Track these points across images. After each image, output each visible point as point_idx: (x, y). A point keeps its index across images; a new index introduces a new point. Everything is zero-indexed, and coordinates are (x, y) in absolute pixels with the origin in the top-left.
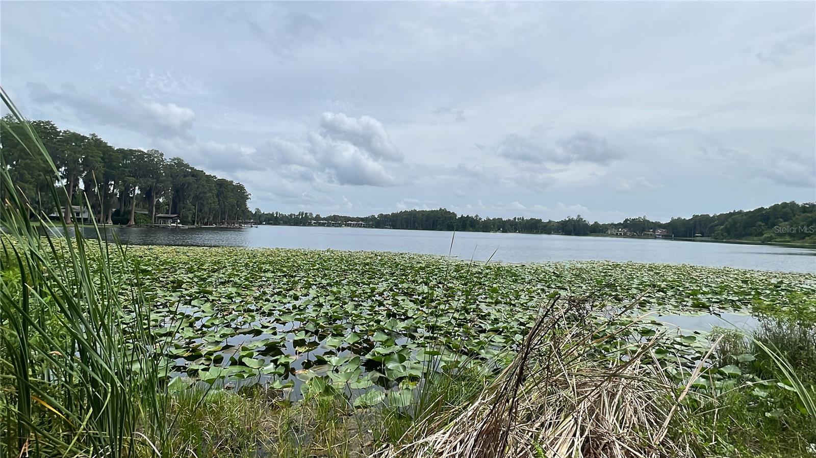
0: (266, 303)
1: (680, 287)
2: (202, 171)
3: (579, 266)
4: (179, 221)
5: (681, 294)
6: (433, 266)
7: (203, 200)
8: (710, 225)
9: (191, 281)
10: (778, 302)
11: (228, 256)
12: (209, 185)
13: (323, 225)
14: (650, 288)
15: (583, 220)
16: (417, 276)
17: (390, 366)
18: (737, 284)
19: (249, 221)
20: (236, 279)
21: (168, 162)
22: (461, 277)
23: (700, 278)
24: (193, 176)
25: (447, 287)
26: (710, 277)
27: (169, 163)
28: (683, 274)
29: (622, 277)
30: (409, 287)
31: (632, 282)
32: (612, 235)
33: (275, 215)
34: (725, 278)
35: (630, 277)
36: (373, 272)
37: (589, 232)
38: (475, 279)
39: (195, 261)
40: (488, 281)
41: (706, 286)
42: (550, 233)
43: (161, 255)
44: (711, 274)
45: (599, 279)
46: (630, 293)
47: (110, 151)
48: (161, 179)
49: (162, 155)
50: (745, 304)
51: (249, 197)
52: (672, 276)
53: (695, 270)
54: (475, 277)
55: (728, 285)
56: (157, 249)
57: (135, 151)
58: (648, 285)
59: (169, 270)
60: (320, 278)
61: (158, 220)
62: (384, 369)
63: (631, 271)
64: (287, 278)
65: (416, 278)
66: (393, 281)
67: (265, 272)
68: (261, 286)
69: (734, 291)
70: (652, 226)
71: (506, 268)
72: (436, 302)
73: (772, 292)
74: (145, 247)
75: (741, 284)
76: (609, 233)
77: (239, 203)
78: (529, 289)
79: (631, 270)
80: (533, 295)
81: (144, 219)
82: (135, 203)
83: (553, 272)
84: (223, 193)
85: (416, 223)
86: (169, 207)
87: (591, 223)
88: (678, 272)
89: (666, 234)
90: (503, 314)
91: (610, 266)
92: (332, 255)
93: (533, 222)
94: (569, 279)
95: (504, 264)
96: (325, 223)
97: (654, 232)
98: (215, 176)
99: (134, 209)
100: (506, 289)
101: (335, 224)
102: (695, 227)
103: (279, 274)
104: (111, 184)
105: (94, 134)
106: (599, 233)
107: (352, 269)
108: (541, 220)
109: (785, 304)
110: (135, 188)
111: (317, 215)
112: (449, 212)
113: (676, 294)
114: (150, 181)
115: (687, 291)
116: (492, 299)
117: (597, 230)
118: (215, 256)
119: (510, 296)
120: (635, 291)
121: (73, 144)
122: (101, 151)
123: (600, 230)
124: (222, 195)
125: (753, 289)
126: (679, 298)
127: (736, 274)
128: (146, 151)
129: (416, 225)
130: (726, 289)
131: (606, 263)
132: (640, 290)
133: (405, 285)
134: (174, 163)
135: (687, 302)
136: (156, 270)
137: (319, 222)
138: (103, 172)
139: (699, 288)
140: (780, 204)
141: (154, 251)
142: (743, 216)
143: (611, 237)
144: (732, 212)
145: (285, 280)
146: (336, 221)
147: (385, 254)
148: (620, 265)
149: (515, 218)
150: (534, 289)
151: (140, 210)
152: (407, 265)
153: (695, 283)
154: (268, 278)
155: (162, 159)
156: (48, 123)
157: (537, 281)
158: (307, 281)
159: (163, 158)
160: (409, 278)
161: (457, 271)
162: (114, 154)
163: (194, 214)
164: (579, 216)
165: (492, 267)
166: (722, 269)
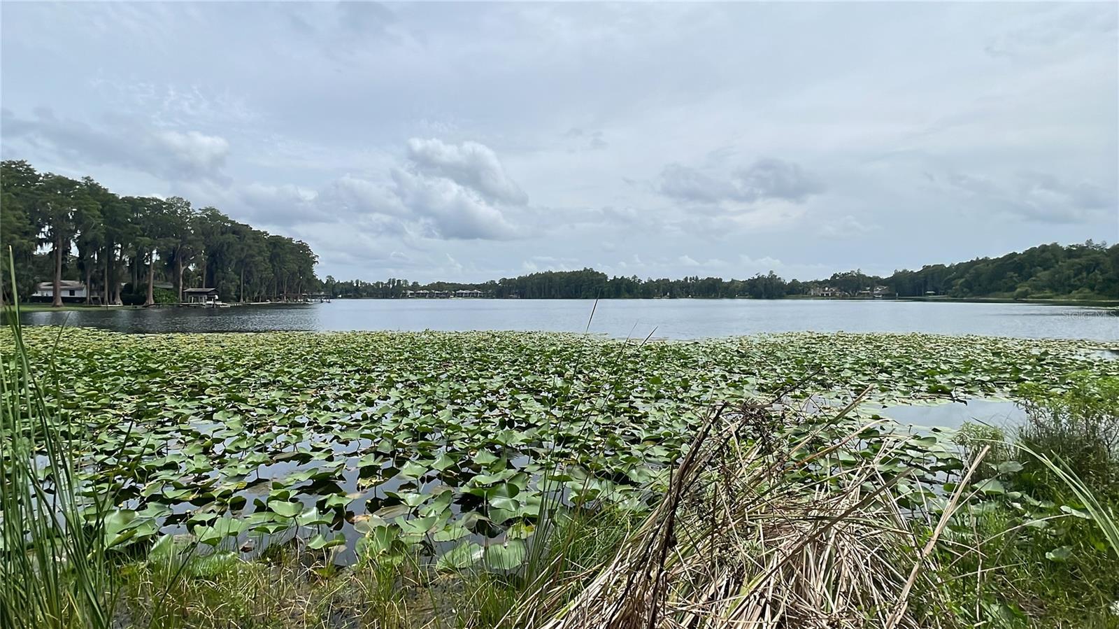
0: (322, 413)
1: (909, 364)
2: (247, 226)
3: (772, 340)
4: (217, 297)
5: (911, 375)
6: (572, 348)
7: (251, 267)
8: (946, 278)
9: (218, 383)
10: (1045, 381)
11: (280, 345)
12: (257, 244)
13: (423, 296)
14: (869, 368)
15: (777, 277)
16: (548, 364)
17: (495, 502)
18: (986, 357)
19: (317, 294)
20: (286, 379)
21: (197, 214)
22: (610, 362)
23: (936, 351)
24: (234, 233)
25: (589, 378)
26: (949, 349)
27: (198, 216)
28: (913, 348)
29: (831, 353)
30: (535, 381)
31: (843, 360)
32: (816, 297)
33: (355, 285)
34: (970, 350)
35: (841, 353)
36: (486, 362)
37: (785, 294)
38: (630, 366)
39: (230, 354)
40: (646, 366)
41: (945, 362)
42: (732, 297)
43: (183, 346)
44: (950, 345)
45: (800, 357)
46: (842, 375)
47: (112, 201)
48: (189, 238)
49: (188, 204)
50: (1000, 386)
51: (316, 259)
52: (898, 350)
53: (929, 340)
54: (630, 362)
55: (974, 360)
56: (179, 338)
57: (149, 199)
58: (866, 364)
59: (190, 369)
60: (409, 373)
61: (187, 297)
62: (487, 507)
63: (842, 345)
64: (360, 374)
65: (547, 366)
66: (514, 373)
67: (330, 366)
68: (321, 388)
69: (982, 368)
70: (869, 282)
71: (673, 348)
72: (572, 401)
73: (1034, 367)
74: (163, 335)
75: (992, 358)
76: (812, 294)
77: (301, 269)
78: (702, 376)
79: (844, 343)
80: (708, 384)
81: (166, 296)
82: (152, 274)
83: (737, 351)
84: (279, 255)
85: (552, 290)
86: (202, 279)
87: (788, 281)
88: (905, 345)
89: (888, 292)
90: (666, 414)
91: (814, 338)
92: (431, 337)
93: (711, 282)
94: (758, 360)
95: (670, 342)
96: (426, 294)
97: (872, 290)
98: (265, 232)
99: (152, 283)
100: (672, 377)
101: (441, 294)
102: (926, 282)
103: (349, 368)
104: (118, 248)
105: (89, 177)
106: (799, 294)
107: (457, 357)
108: (721, 279)
109: (1054, 383)
110: (151, 252)
111: (414, 283)
112: (597, 273)
113: (905, 375)
114: (173, 242)
115: (920, 371)
116: (651, 393)
117: (796, 290)
118: (262, 345)
119: (677, 388)
120: (849, 373)
121: (59, 192)
122: (98, 201)
123: (800, 291)
124: (278, 259)
125: (1009, 365)
126: (909, 381)
127: (984, 344)
128: (164, 200)
129: (553, 293)
130: (972, 366)
131: (809, 335)
132: (856, 371)
133: (530, 378)
134: (206, 215)
135: (921, 386)
136: (171, 369)
137: (417, 292)
138: (104, 231)
139: (935, 365)
140: (1037, 247)
141: (174, 341)
142: (988, 265)
143: (814, 299)
144: (975, 260)
145: (357, 376)
146: (441, 291)
147: (507, 335)
148: (827, 337)
149: (686, 279)
150: (711, 375)
151: (162, 284)
152: (535, 349)
153: (929, 358)
154: (332, 375)
155: (189, 210)
156: (22, 163)
157: (714, 364)
158: (389, 377)
159: (190, 208)
160: (536, 367)
161: (604, 354)
162: (118, 205)
163: (239, 286)
164: (771, 272)
165: (654, 347)
166: (965, 338)
